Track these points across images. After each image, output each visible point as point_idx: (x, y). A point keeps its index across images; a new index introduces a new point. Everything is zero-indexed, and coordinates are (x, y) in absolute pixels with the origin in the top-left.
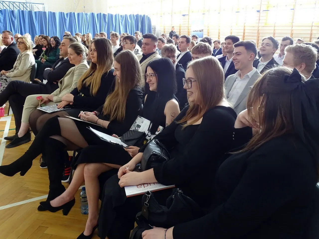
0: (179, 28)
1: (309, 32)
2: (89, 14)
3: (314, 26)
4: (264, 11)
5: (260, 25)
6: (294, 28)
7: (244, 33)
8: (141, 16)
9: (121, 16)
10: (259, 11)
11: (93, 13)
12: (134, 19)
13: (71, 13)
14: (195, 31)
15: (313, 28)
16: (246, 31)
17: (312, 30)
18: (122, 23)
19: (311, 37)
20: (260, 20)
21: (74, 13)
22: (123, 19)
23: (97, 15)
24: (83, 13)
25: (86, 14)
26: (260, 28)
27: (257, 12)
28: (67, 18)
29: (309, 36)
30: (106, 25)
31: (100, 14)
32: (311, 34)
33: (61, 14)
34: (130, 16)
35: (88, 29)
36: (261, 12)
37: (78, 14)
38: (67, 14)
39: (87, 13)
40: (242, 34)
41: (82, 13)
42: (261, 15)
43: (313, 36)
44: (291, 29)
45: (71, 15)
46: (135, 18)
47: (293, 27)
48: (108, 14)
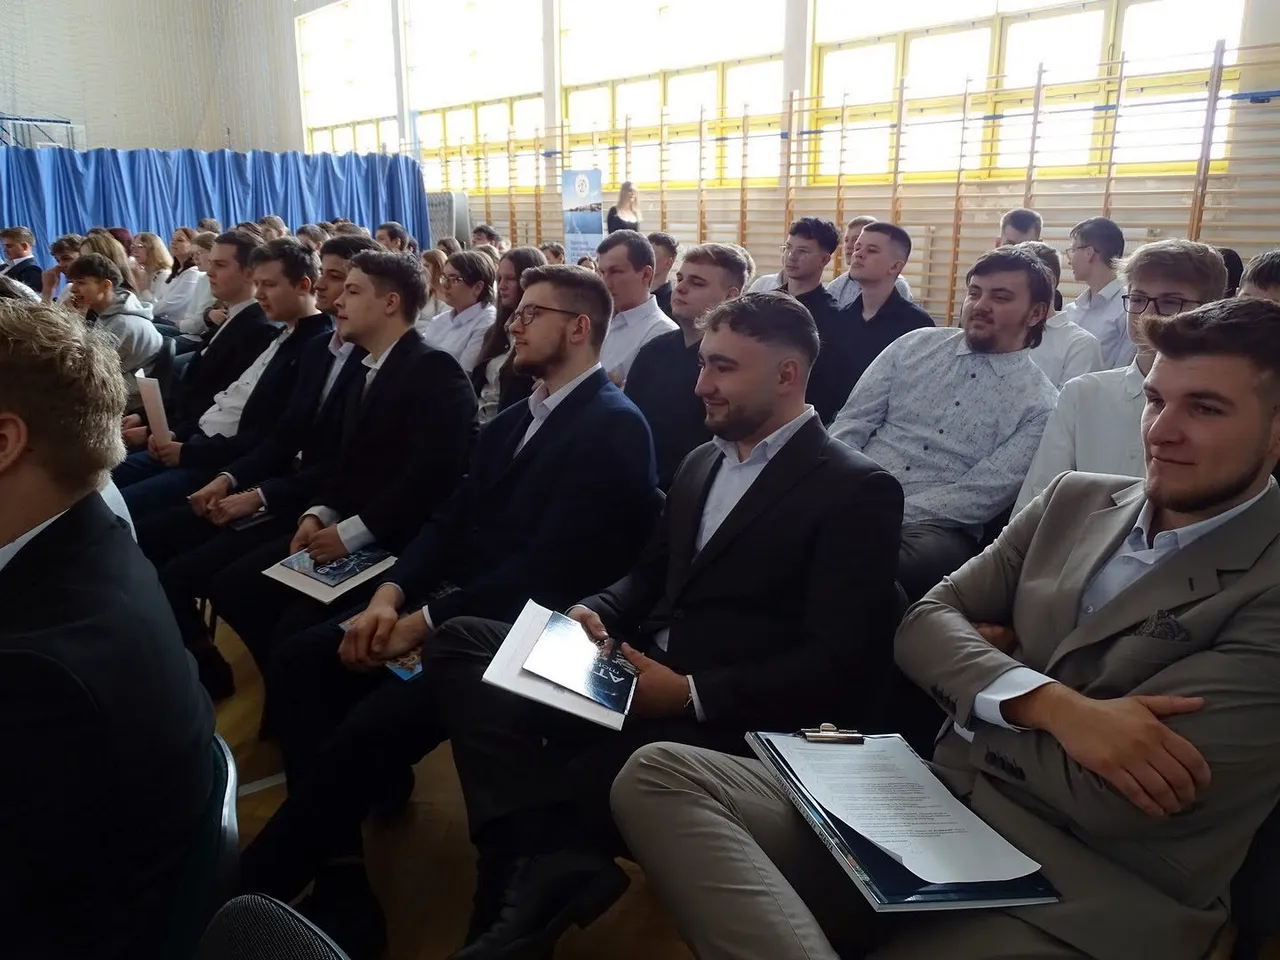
0: (533, 200)
1: (952, 205)
2: (175, 153)
3: (968, 184)
4: (802, 133)
5: (793, 182)
6: (901, 193)
7: (743, 214)
8: (384, 158)
9: (307, 158)
10: (786, 134)
11: (190, 153)
12: (359, 171)
13: (99, 152)
14: (577, 210)
15: (963, 190)
16: (750, 206)
17: (958, 198)
18: (310, 186)
19: (960, 223)
20: (789, 165)
21: (114, 152)
22: (314, 173)
23: (211, 156)
24: (150, 149)
25: (164, 156)
26: (793, 194)
27: (782, 137)
28: (88, 169)
29: (951, 220)
30: (246, 193)
31: (222, 152)
32: (958, 213)
33: (62, 156)
34: (342, 160)
35: (175, 208)
36: (794, 137)
37: (132, 156)
38: (85, 156)
39: (166, 150)
40: (738, 217)
41: (147, 151)
42: (794, 147)
43: (964, 220)
44: (893, 198)
45: (103, 159)
46: (364, 166)
47: (900, 189)
48: (254, 152)
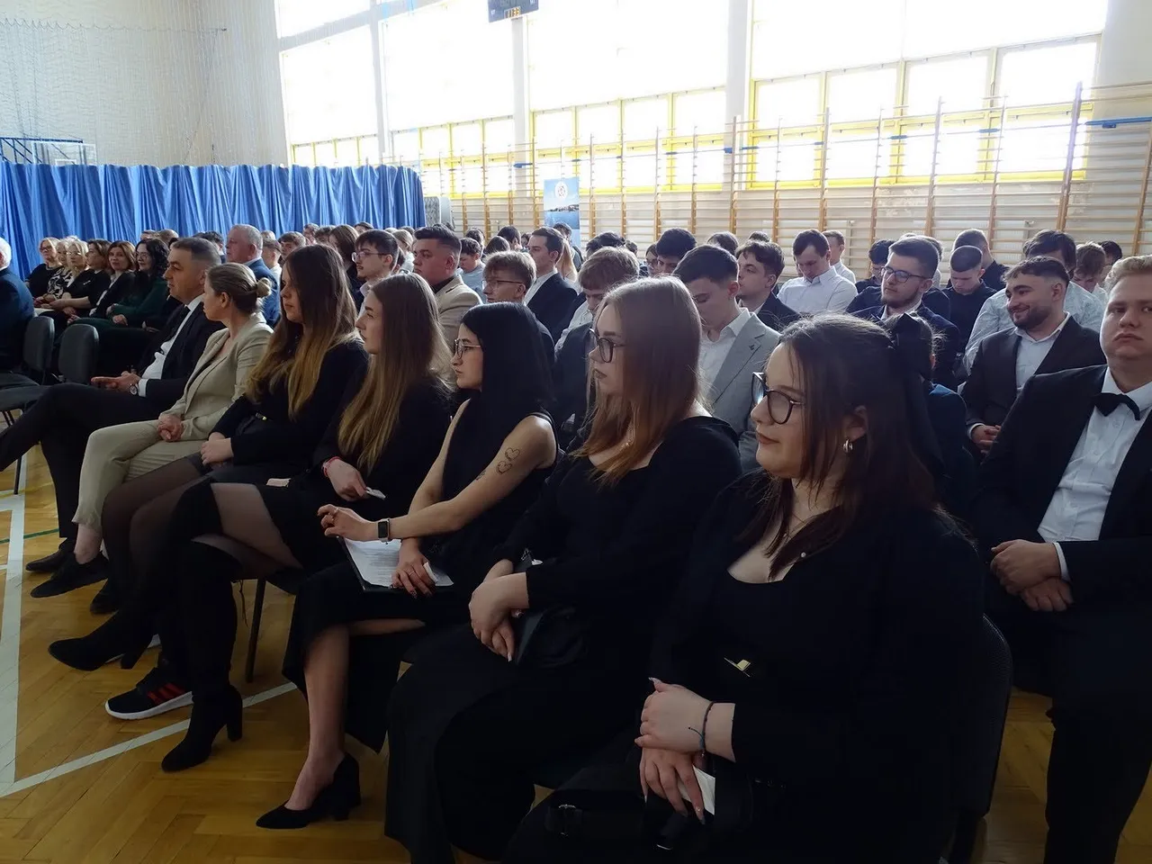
0: (506, 203)
1: (870, 204)
2: (234, 168)
4: (743, 149)
5: (736, 187)
6: (827, 195)
7: (694, 212)
8: (392, 170)
9: (333, 171)
10: (730, 149)
11: (245, 167)
12: (373, 179)
14: (556, 210)
15: (878, 193)
16: (699, 206)
17: (875, 199)
18: (335, 193)
19: (876, 218)
20: (733, 174)
21: (187, 168)
22: (339, 182)
23: (260, 170)
24: (215, 166)
26: (736, 197)
27: (727, 152)
28: (167, 182)
29: (869, 215)
31: (269, 167)
32: (874, 210)
33: (147, 172)
34: (360, 171)
36: (737, 151)
38: (165, 172)
39: (227, 167)
40: (689, 215)
42: (737, 160)
43: (879, 215)
44: (821, 199)
45: (178, 174)
46: (377, 176)
47: (826, 192)
48: (294, 166)
